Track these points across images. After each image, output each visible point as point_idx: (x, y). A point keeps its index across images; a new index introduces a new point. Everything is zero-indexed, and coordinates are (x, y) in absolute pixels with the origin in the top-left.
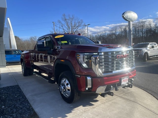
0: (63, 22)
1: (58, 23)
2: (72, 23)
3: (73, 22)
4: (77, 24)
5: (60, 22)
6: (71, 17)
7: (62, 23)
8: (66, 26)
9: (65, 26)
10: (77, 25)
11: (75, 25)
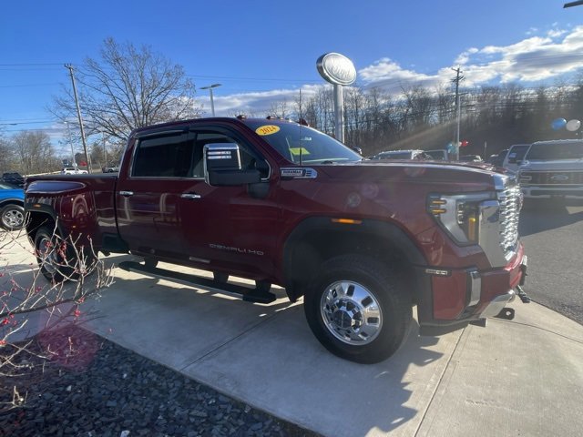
0: (108, 69)
1: (85, 72)
2: (141, 77)
3: (147, 72)
4: (164, 80)
5: (93, 66)
6: (139, 52)
7: (103, 70)
8: (122, 85)
9: (118, 82)
10: (163, 84)
11: (156, 83)
